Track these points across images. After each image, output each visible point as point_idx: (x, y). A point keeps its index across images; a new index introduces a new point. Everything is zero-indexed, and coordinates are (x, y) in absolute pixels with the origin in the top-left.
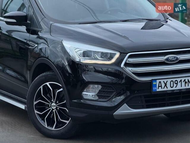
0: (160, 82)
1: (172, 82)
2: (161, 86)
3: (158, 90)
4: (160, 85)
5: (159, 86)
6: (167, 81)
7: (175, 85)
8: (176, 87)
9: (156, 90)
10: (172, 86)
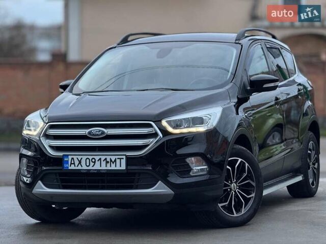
0: (73, 158)
1: (88, 160)
2: (74, 164)
3: (70, 168)
4: (73, 162)
5: (71, 164)
6: (82, 158)
7: (92, 164)
8: (93, 166)
9: (68, 167)
10: (88, 165)
